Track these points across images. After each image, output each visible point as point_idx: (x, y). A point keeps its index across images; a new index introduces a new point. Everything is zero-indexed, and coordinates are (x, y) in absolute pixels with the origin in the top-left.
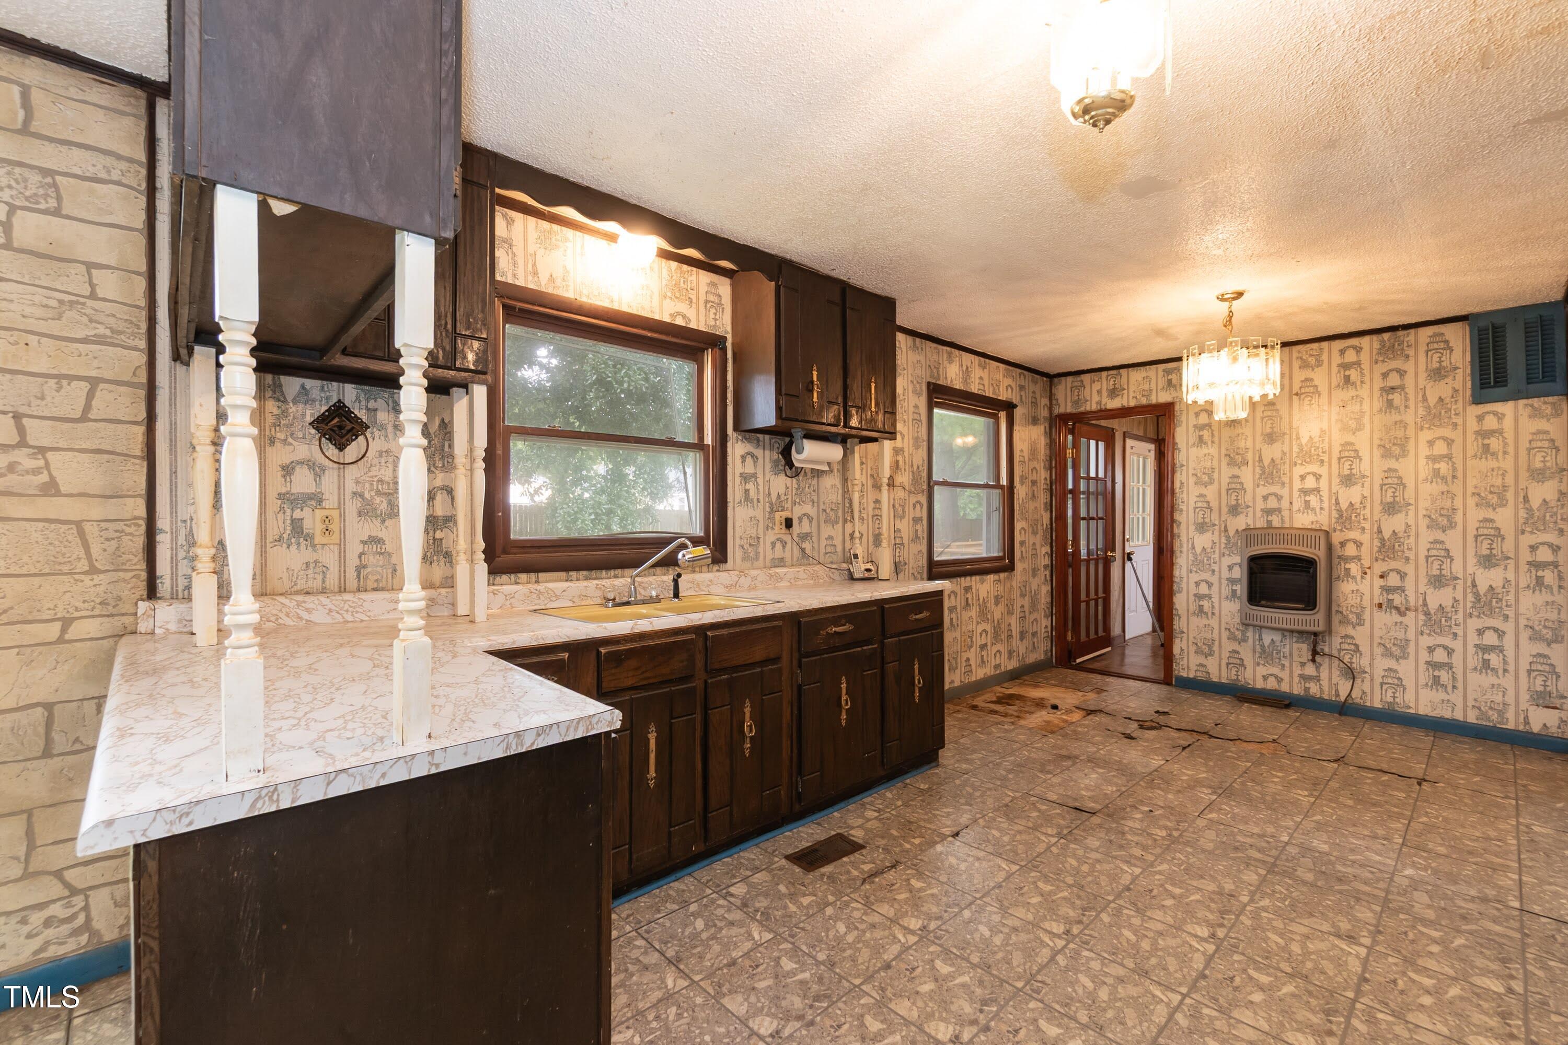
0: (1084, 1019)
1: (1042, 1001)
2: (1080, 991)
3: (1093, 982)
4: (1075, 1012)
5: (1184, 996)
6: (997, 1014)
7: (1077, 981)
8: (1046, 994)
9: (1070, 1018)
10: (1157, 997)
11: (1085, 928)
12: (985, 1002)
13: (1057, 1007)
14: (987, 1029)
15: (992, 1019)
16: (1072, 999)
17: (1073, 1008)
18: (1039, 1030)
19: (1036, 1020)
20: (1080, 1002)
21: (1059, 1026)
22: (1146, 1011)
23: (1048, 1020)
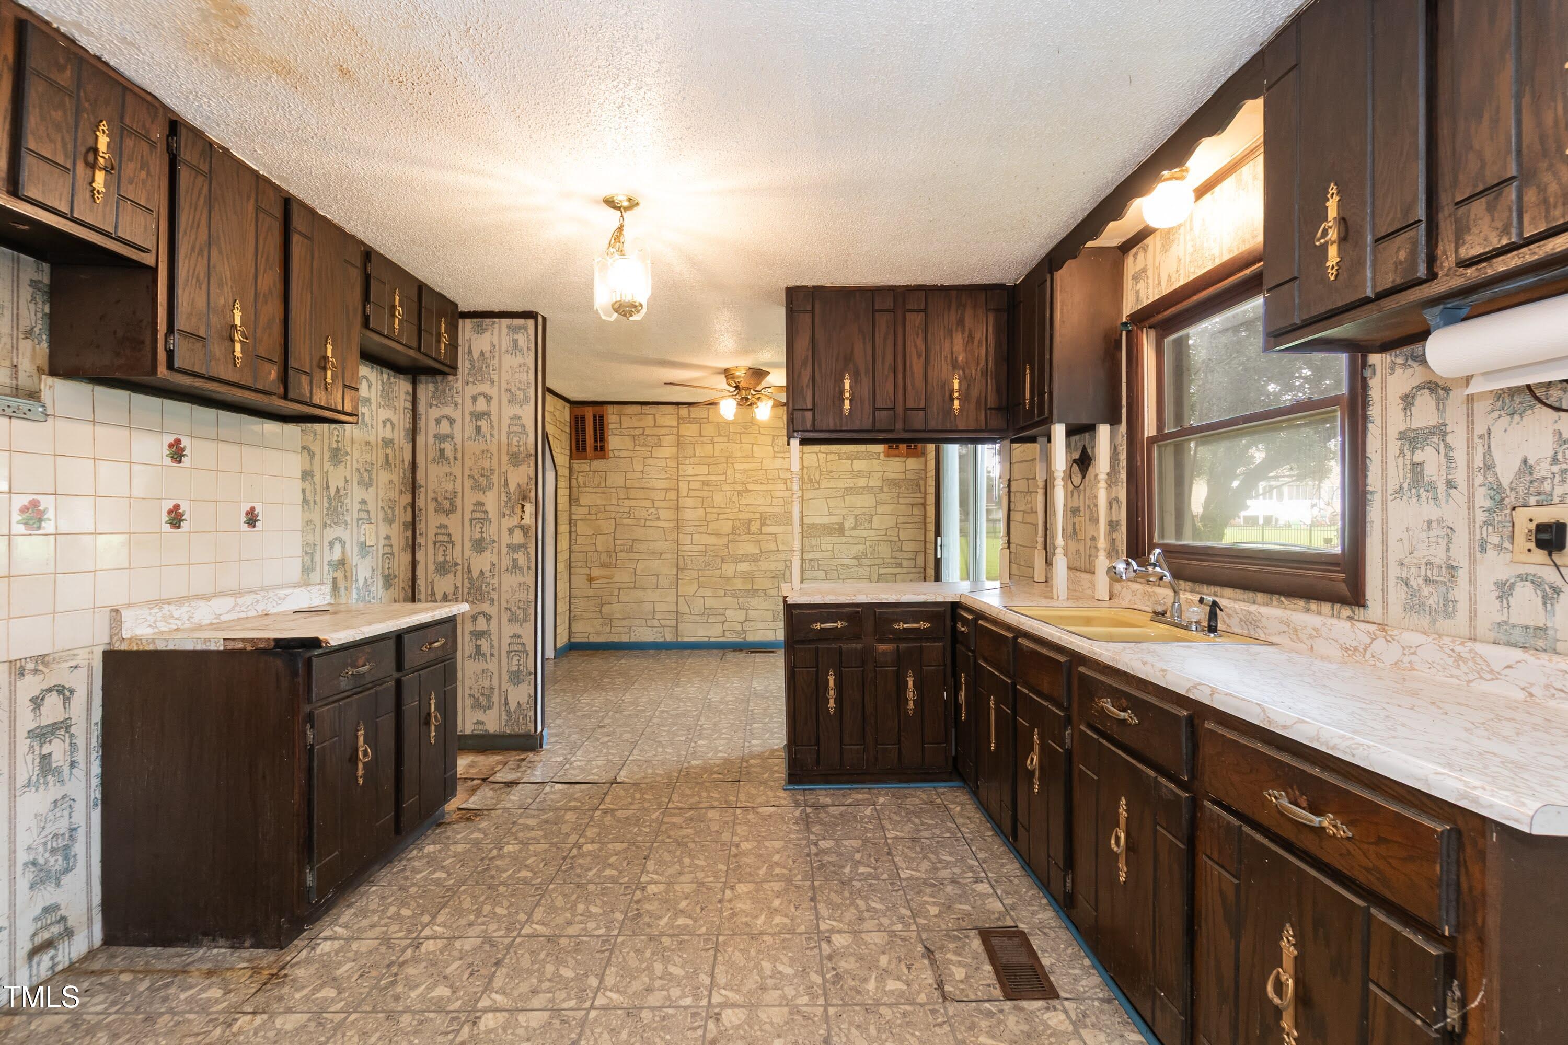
0: (664, 939)
1: (699, 935)
2: (676, 958)
3: (671, 974)
4: (672, 941)
5: (592, 1007)
6: (721, 913)
7: (683, 967)
8: (699, 942)
9: (674, 935)
10: (615, 992)
11: (704, 1036)
12: (733, 915)
13: (686, 937)
14: (720, 901)
15: (721, 908)
16: (680, 949)
17: (675, 943)
18: (690, 917)
19: (695, 921)
20: (673, 950)
21: (679, 926)
22: (622, 972)
23: (687, 926)
